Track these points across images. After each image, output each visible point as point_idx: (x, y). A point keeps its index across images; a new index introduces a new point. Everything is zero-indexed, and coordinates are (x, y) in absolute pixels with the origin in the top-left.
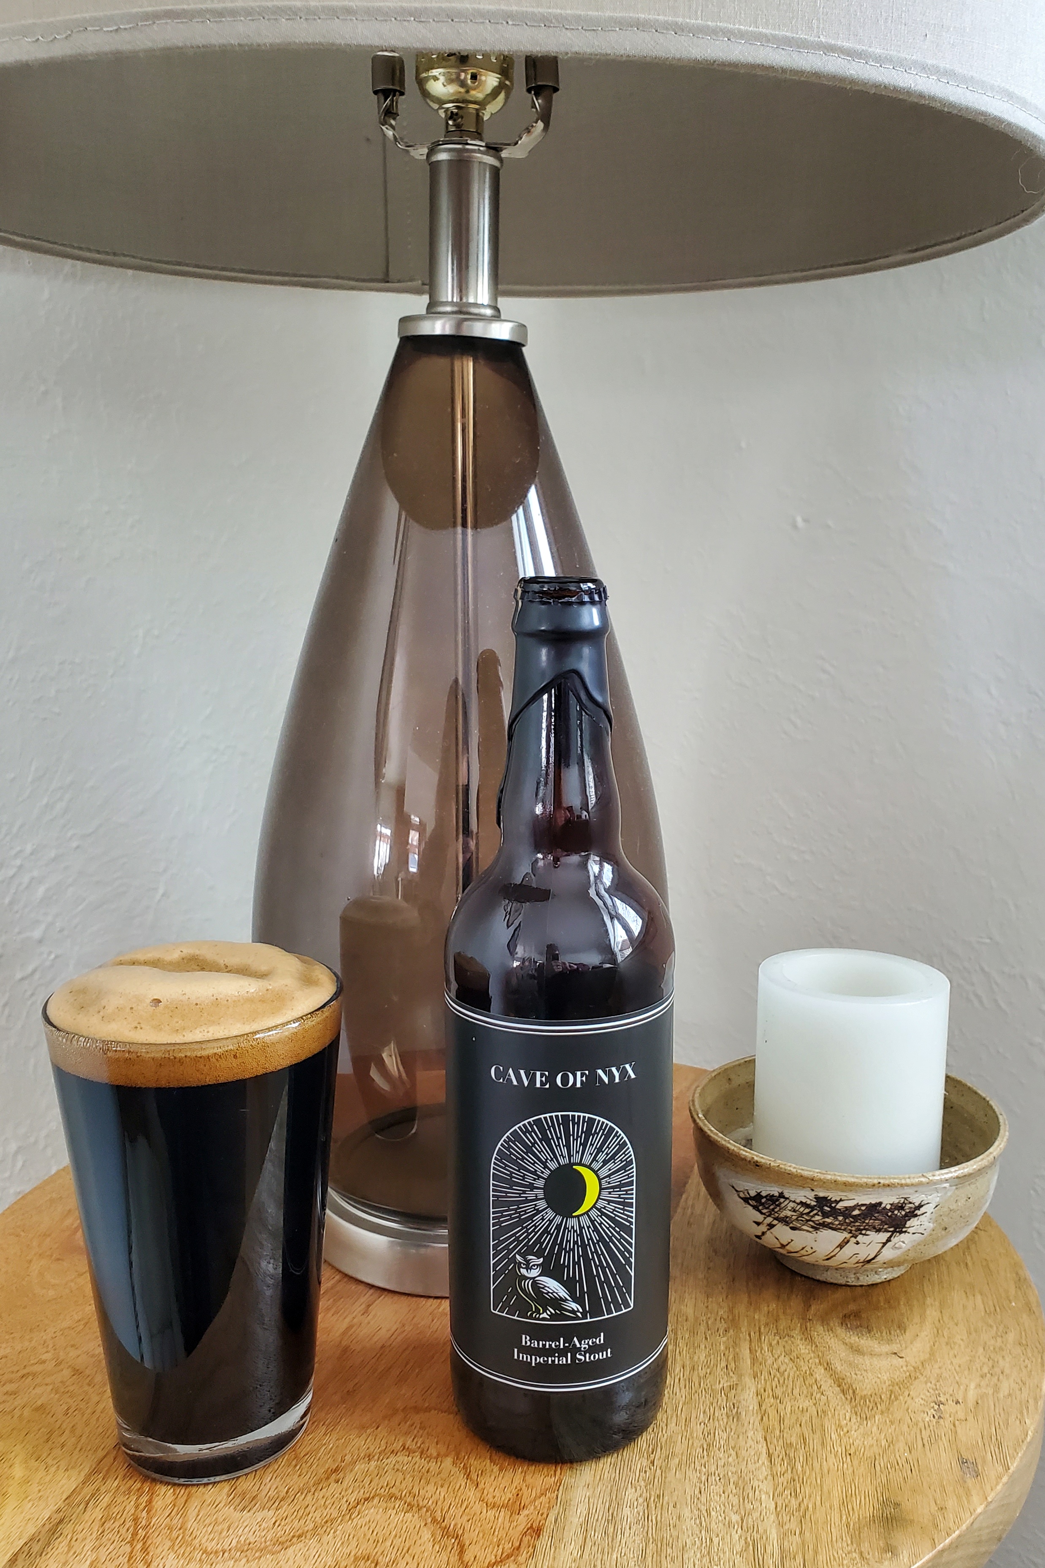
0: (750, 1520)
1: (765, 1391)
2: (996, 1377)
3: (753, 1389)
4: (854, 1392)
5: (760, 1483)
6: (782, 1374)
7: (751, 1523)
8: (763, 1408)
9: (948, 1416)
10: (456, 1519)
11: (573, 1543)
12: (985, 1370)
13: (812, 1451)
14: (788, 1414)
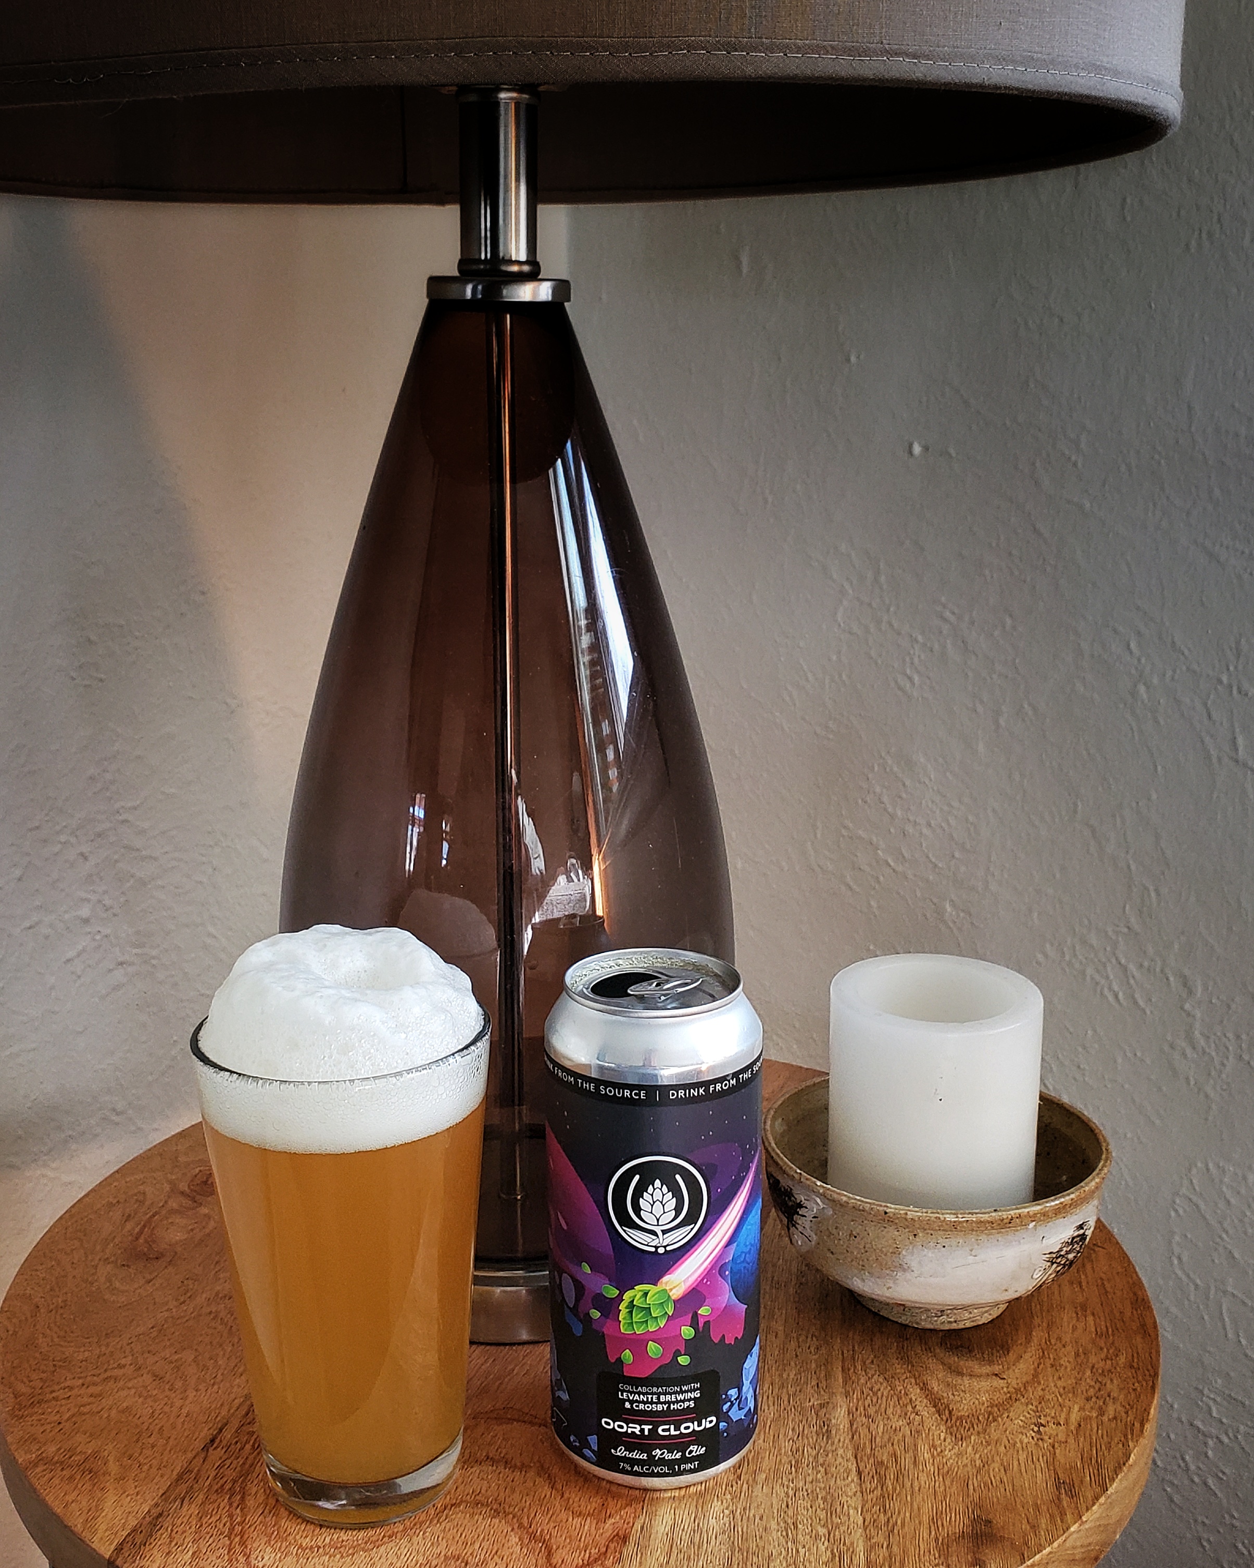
0: (837, 1533)
1: (857, 1410)
2: (1103, 1400)
3: (845, 1409)
4: (950, 1413)
5: (849, 1499)
6: (875, 1394)
7: (837, 1537)
8: (855, 1426)
9: (1047, 1437)
10: (543, 1524)
11: (659, 1550)
12: (1091, 1392)
13: (903, 1469)
14: (880, 1434)
